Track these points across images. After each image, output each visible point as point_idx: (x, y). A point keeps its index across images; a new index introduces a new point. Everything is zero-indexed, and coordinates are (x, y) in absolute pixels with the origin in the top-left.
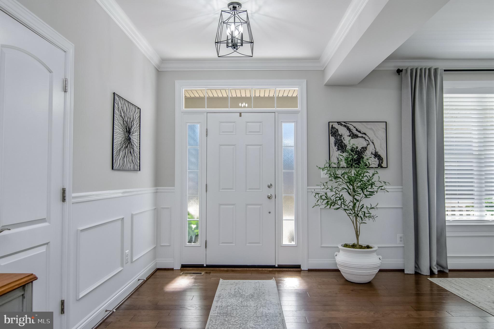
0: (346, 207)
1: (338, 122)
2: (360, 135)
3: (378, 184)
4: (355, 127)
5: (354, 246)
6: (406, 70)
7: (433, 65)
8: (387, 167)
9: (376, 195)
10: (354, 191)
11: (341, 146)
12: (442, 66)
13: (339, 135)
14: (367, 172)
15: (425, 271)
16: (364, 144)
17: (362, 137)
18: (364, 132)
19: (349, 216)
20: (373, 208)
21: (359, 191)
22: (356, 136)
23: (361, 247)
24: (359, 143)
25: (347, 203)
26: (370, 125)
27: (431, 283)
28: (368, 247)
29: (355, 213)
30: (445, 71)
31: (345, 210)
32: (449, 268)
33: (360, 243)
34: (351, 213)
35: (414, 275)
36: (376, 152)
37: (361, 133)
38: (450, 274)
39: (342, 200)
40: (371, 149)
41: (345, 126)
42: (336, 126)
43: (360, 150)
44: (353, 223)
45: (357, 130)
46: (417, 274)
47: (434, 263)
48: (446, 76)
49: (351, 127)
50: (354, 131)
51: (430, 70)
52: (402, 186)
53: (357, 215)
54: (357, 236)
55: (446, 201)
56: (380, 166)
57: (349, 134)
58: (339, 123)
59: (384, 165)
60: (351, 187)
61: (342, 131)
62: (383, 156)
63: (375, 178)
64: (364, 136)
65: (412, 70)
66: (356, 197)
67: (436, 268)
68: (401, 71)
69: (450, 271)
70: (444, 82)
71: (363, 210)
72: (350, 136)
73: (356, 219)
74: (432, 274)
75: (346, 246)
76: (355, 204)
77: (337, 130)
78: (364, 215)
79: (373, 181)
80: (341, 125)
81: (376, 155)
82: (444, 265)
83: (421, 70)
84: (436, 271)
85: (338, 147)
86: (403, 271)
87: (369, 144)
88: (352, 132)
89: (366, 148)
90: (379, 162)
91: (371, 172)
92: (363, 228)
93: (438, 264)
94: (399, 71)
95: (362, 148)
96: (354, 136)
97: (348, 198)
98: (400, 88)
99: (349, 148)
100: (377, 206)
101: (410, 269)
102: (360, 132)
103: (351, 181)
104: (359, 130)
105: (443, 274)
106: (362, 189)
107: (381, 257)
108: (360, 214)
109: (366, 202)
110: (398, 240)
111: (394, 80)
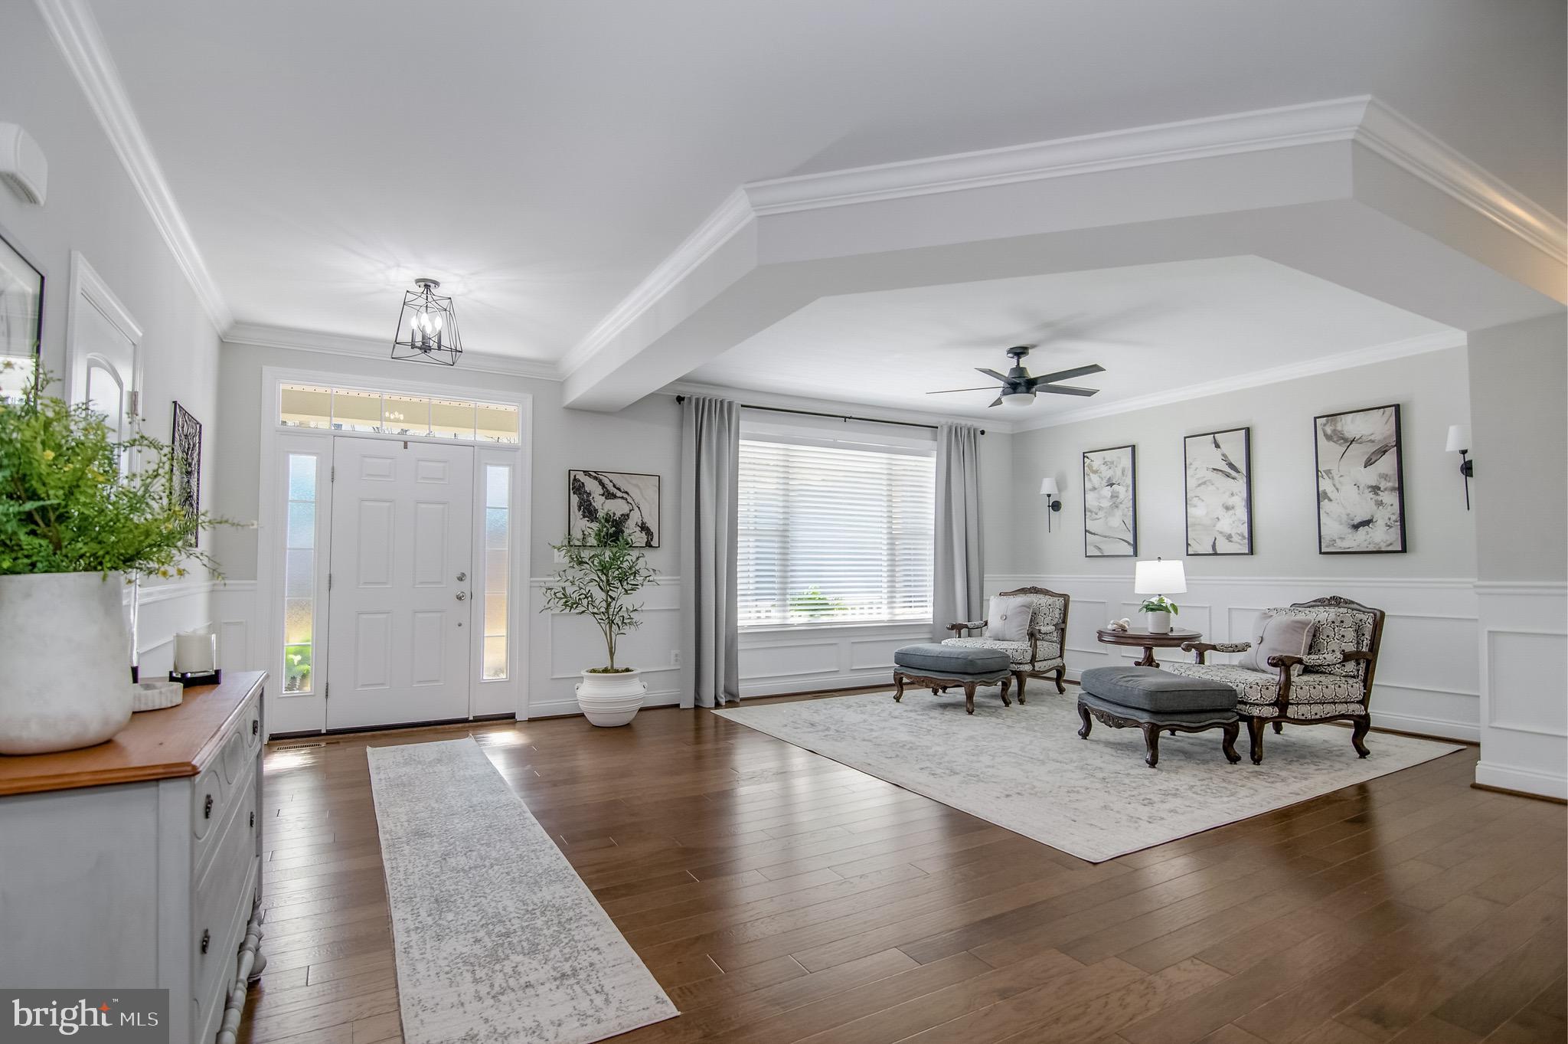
0: (595, 610)
1: (584, 472)
2: (619, 494)
3: (644, 573)
4: (611, 481)
5: (605, 671)
6: (690, 399)
7: (728, 396)
8: (659, 547)
9: (641, 590)
10: (608, 583)
11: (589, 512)
12: (738, 399)
13: (587, 492)
14: (629, 554)
15: (708, 701)
16: (626, 509)
17: (622, 498)
18: (626, 490)
19: (599, 623)
20: (636, 610)
21: (617, 584)
22: (614, 496)
23: (617, 671)
24: (617, 507)
25: (597, 602)
26: (635, 480)
27: (717, 717)
28: (627, 670)
29: (609, 618)
30: (742, 406)
31: (594, 613)
32: (741, 696)
33: (615, 667)
34: (602, 619)
35: (693, 711)
36: (643, 523)
37: (620, 491)
38: (741, 704)
39: (590, 599)
40: (635, 517)
41: (596, 478)
42: (581, 477)
43: (619, 518)
44: (606, 634)
45: (614, 486)
46: (697, 707)
47: (721, 689)
48: (744, 414)
49: (606, 481)
50: (610, 487)
51: (722, 402)
52: (679, 575)
53: (613, 622)
54: (612, 654)
55: (739, 598)
56: (649, 545)
57: (602, 492)
58: (586, 473)
59: (655, 543)
60: (604, 578)
61: (591, 485)
62: (654, 529)
63: (641, 564)
64: (625, 496)
65: (697, 400)
66: (610, 593)
67: (723, 696)
68: (683, 399)
69: (742, 700)
70: (740, 422)
71: (620, 614)
72: (603, 495)
73: (611, 627)
74: (718, 705)
75: (593, 671)
76: (609, 605)
77: (583, 483)
78: (623, 622)
79: (637, 568)
80: (590, 476)
81: (644, 528)
82: (734, 691)
83: (710, 401)
84: (723, 701)
85: (584, 512)
86: (678, 706)
87: (633, 510)
88: (606, 488)
89: (628, 515)
90: (648, 538)
91: (635, 554)
92: (620, 641)
93: (727, 692)
94: (680, 399)
95: (622, 515)
96: (609, 495)
97: (599, 595)
98: (681, 424)
99: (601, 514)
100: (643, 608)
101: (688, 703)
102: (619, 489)
103: (604, 569)
104: (617, 486)
105: (732, 703)
106: (620, 581)
107: (646, 684)
108: (617, 620)
109: (626, 601)
110: (673, 658)
111: (673, 410)
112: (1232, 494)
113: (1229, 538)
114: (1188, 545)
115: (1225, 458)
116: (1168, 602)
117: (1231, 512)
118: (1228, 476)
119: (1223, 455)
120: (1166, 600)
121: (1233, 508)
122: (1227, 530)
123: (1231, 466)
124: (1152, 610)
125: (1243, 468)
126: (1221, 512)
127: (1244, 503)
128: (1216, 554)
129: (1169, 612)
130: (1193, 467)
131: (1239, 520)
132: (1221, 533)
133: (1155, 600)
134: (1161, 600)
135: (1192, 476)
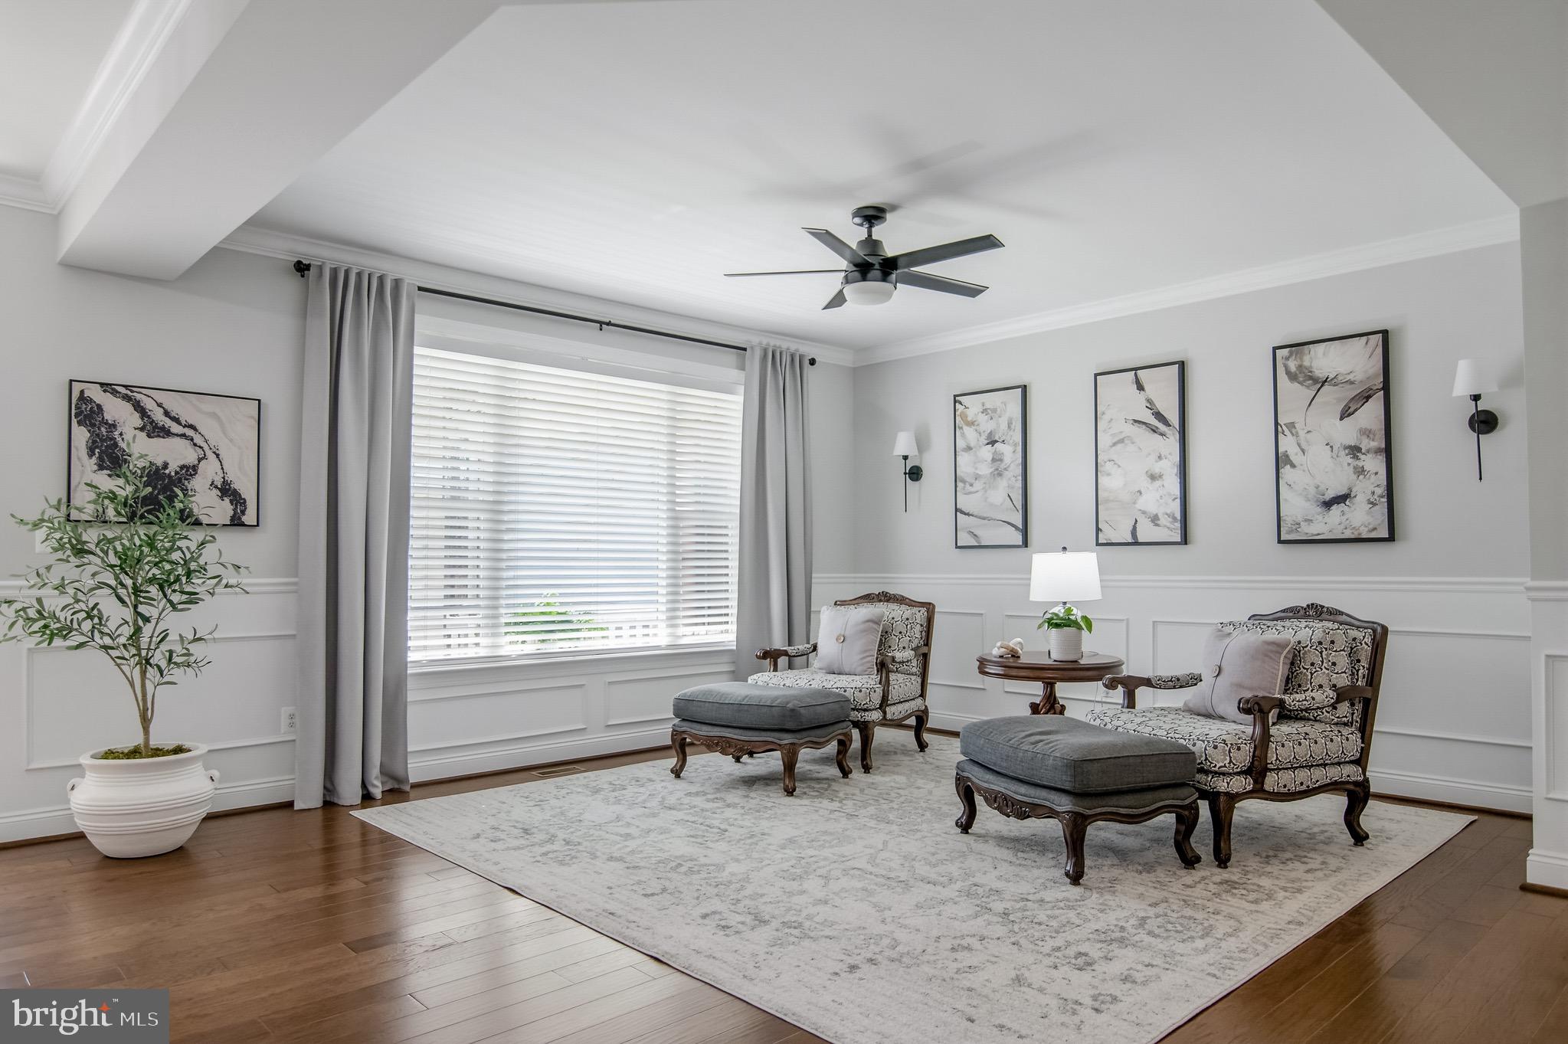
0: (107, 641)
1: (102, 385)
2: (176, 428)
3: (212, 570)
4: (160, 405)
5: (134, 753)
6: (320, 268)
7: (392, 269)
8: (258, 525)
9: (207, 604)
10: (137, 591)
11: (110, 457)
12: (412, 276)
13: (107, 423)
14: (186, 538)
15: (349, 791)
16: (190, 456)
17: (183, 436)
18: (190, 422)
19: (118, 665)
20: (200, 639)
21: (154, 590)
22: (166, 433)
23: (157, 752)
24: (172, 453)
25: (112, 625)
26: (209, 404)
28: (179, 750)
29: (139, 655)
30: (420, 289)
31: (106, 648)
32: (412, 780)
33: (154, 743)
34: (123, 658)
35: (320, 813)
36: (225, 482)
37: (180, 424)
38: (413, 794)
39: (96, 620)
40: (210, 471)
41: (127, 398)
42: (96, 394)
43: (177, 473)
44: (132, 685)
45: (167, 414)
46: (329, 804)
47: (375, 772)
48: (424, 303)
49: (149, 404)
50: (158, 416)
51: (381, 279)
52: (296, 576)
53: (148, 661)
54: (146, 721)
56: (236, 522)
57: (139, 423)
58: (106, 387)
59: (249, 518)
60: (129, 582)
61: (115, 410)
62: (248, 492)
63: (209, 555)
64: (190, 432)
65: (334, 272)
66: (141, 609)
67: (378, 783)
68: (308, 267)
69: (414, 786)
70: (417, 317)
71: (164, 647)
72: (142, 429)
73: (143, 673)
74: (367, 799)
75: (110, 754)
76: (138, 630)
77: (99, 406)
78: (170, 660)
79: (202, 561)
80: (115, 393)
81: (226, 490)
82: (400, 772)
83: (359, 275)
84: (377, 792)
85: (100, 458)
86: (290, 805)
87: (204, 457)
88: (149, 417)
89: (195, 468)
90: (235, 510)
91: (197, 536)
92: (163, 698)
93: (386, 772)
94: (301, 268)
95: (182, 467)
96: (155, 430)
97: (115, 613)
98: (304, 312)
99: (137, 463)
100: (216, 635)
101: (309, 797)
102: (177, 420)
103: (128, 563)
104: (173, 414)
105: (397, 793)
106: (162, 588)
107: (216, 774)
108: (159, 658)
109: (178, 624)
110: (284, 721)
111: (291, 285)
112: (1160, 457)
113: (1155, 520)
114: (1098, 530)
115: (1150, 405)
116: (1077, 614)
117: (1158, 483)
118: (1154, 430)
119: (1149, 401)
120: (1075, 611)
121: (1161, 476)
122: (1152, 509)
123: (1159, 416)
124: (1057, 626)
125: (1175, 420)
126: (1144, 483)
127: (1176, 470)
128: (1136, 543)
129: (1080, 628)
130: (1106, 417)
131: (1169, 494)
132: (1144, 512)
133: (1059, 610)
134: (1069, 611)
135: (1104, 431)
